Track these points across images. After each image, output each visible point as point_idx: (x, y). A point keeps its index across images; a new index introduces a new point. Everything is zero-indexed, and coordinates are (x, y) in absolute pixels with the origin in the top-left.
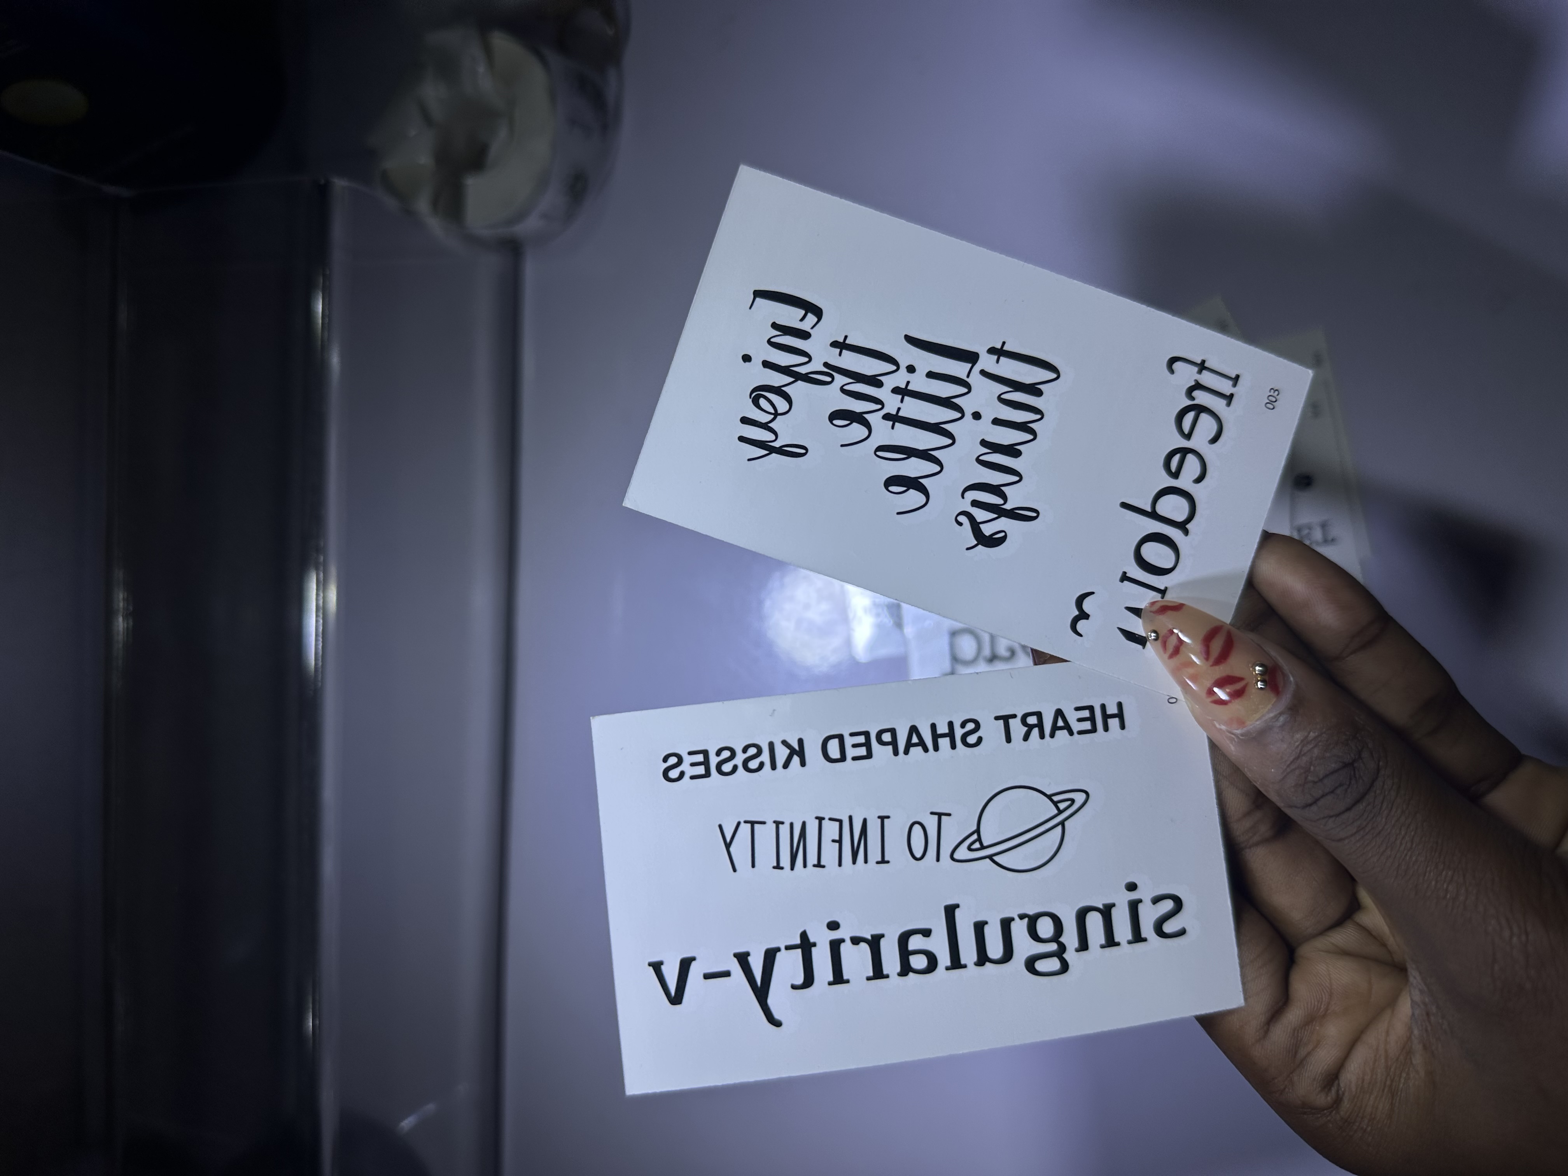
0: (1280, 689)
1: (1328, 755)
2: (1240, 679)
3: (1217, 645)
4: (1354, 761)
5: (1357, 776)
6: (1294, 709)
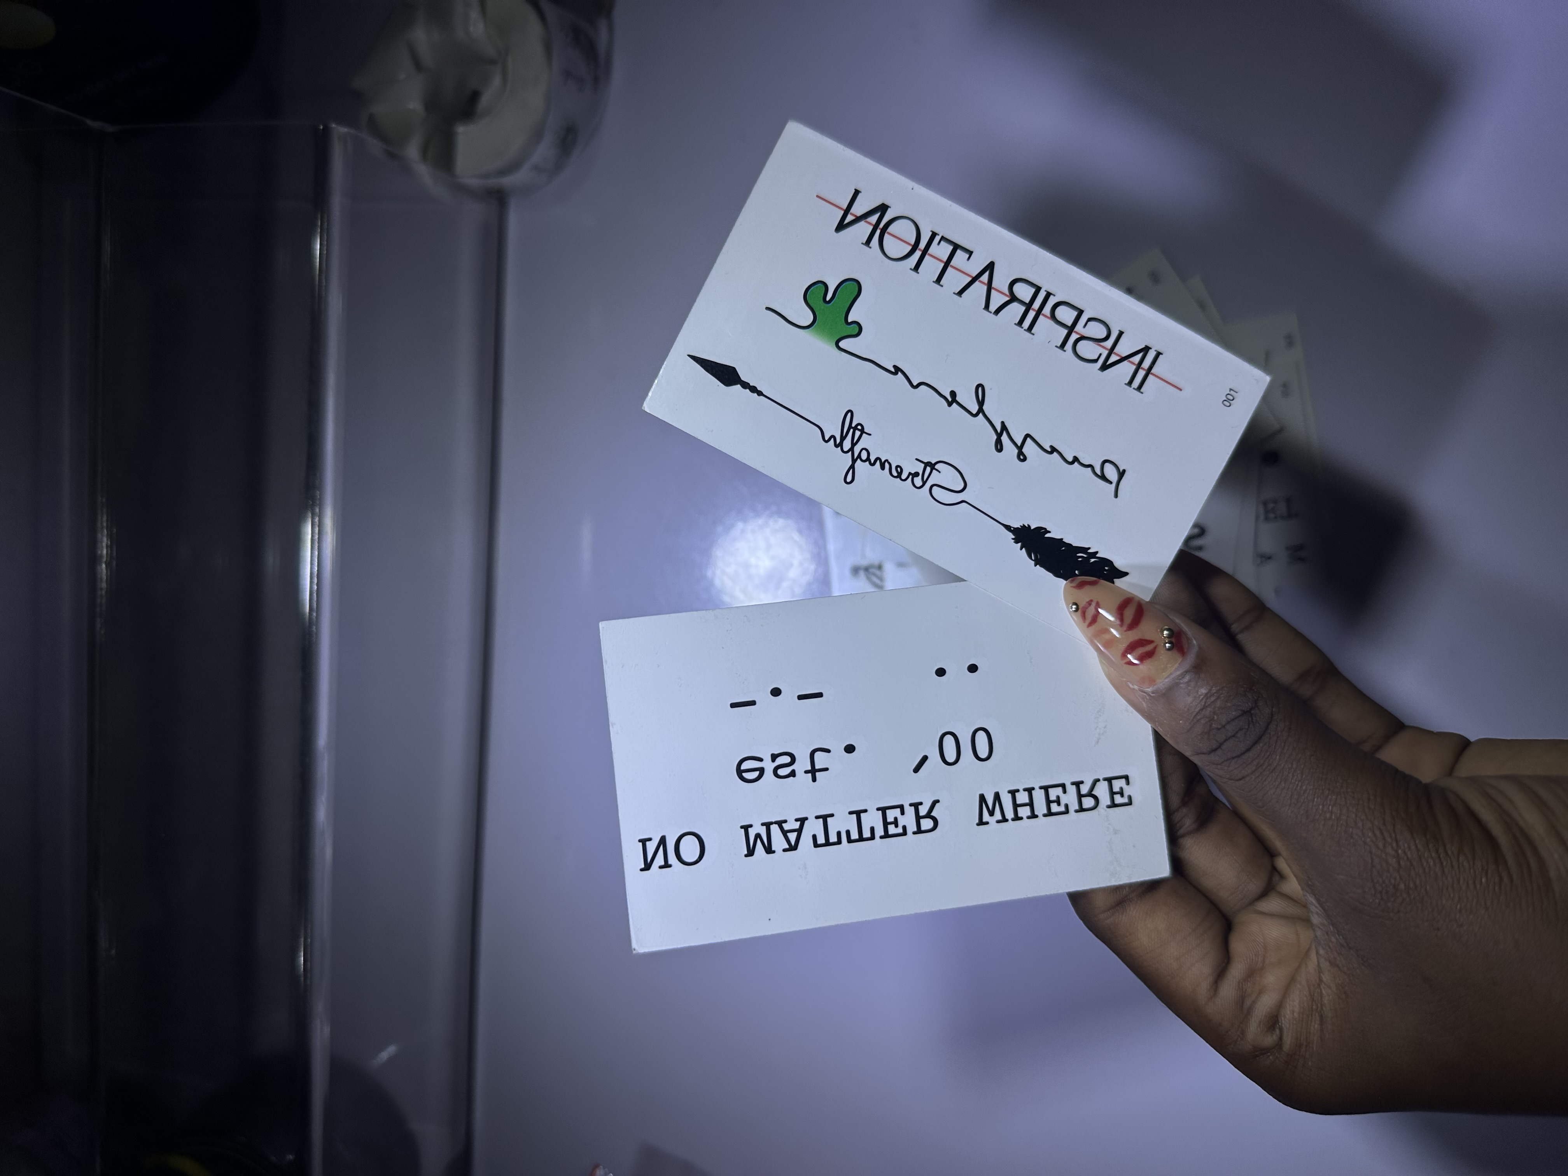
4: (1251, 709)
6: (1198, 668)
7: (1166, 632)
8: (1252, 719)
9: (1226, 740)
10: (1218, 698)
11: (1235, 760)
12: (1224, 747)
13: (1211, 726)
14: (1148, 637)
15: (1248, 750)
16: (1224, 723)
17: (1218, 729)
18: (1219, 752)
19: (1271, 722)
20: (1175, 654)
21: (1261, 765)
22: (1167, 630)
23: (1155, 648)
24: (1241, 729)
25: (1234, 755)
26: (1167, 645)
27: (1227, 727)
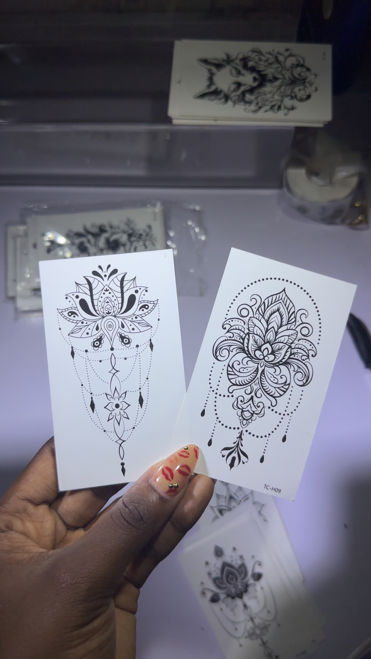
0: (169, 494)
1: (146, 511)
2: (172, 478)
3: (184, 470)
4: (143, 520)
5: (138, 522)
6: (161, 498)
7: (176, 485)
8: (139, 521)
9: (129, 509)
10: (149, 506)
11: (120, 514)
12: (127, 510)
13: (136, 503)
14: (174, 476)
15: (125, 519)
16: (137, 508)
17: (135, 506)
18: (124, 507)
19: (137, 529)
20: (167, 489)
21: (118, 525)
22: (178, 485)
23: (170, 480)
24: (134, 515)
25: (123, 514)
26: (171, 485)
27: (136, 510)
